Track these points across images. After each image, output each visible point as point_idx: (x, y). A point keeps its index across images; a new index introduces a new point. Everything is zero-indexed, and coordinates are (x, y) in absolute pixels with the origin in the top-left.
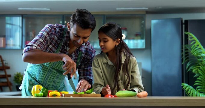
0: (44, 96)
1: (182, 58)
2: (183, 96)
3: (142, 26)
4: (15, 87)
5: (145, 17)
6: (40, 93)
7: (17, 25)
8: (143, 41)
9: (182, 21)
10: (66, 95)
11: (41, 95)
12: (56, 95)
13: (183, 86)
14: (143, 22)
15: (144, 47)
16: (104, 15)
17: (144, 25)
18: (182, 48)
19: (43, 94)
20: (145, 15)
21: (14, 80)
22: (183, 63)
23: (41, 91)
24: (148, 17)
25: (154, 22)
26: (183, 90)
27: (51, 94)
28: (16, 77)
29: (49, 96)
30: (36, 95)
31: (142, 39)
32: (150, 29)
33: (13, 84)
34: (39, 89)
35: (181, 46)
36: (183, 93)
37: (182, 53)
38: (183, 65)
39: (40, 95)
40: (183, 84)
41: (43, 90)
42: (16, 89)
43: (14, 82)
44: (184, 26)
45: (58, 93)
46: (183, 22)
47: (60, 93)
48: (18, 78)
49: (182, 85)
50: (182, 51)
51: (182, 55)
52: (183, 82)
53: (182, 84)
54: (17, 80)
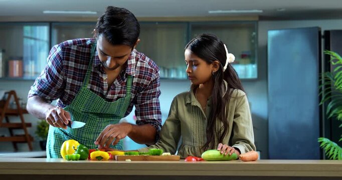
0: (81, 159)
1: (319, 95)
2: (321, 158)
3: (253, 41)
4: (38, 144)
5: (257, 25)
6: (75, 154)
7: (43, 40)
8: (254, 66)
9: (320, 32)
10: (120, 157)
11: (77, 157)
12: (102, 158)
13: (321, 143)
14: (254, 33)
15: (256, 76)
16: (188, 23)
17: (256, 38)
18: (320, 78)
19: (79, 155)
20: (257, 22)
21: (36, 133)
22: (321, 103)
23: (76, 150)
24: (262, 25)
25: (272, 33)
26: (321, 150)
27: (93, 155)
28: (41, 127)
29: (89, 158)
30: (68, 156)
31: (253, 63)
32: (267, 47)
33: (35, 139)
34: (74, 147)
35: (318, 74)
36: (322, 154)
37: (321, 87)
38: (321, 107)
39: (74, 158)
40: (321, 138)
41: (80, 148)
42: (39, 147)
43: (37, 135)
44: (323, 40)
45: (106, 154)
46: (322, 33)
47: (109, 153)
48: (43, 128)
49: (319, 141)
50: (320, 83)
51: (320, 90)
52: (321, 136)
53: (319, 139)
54: (42, 131)
